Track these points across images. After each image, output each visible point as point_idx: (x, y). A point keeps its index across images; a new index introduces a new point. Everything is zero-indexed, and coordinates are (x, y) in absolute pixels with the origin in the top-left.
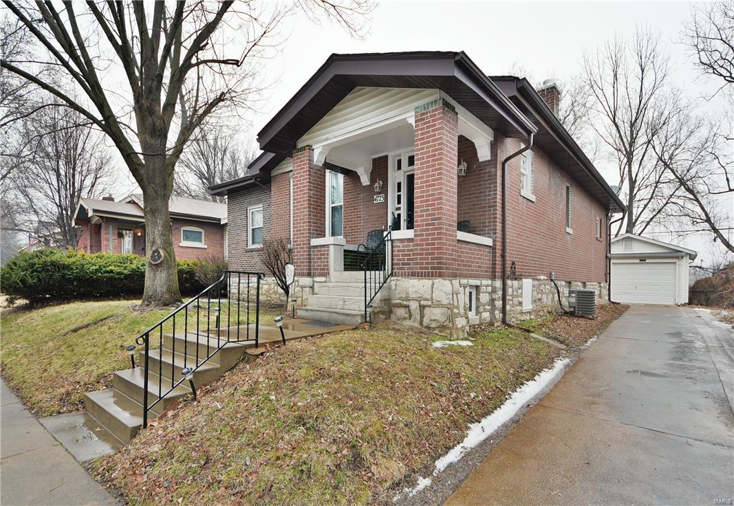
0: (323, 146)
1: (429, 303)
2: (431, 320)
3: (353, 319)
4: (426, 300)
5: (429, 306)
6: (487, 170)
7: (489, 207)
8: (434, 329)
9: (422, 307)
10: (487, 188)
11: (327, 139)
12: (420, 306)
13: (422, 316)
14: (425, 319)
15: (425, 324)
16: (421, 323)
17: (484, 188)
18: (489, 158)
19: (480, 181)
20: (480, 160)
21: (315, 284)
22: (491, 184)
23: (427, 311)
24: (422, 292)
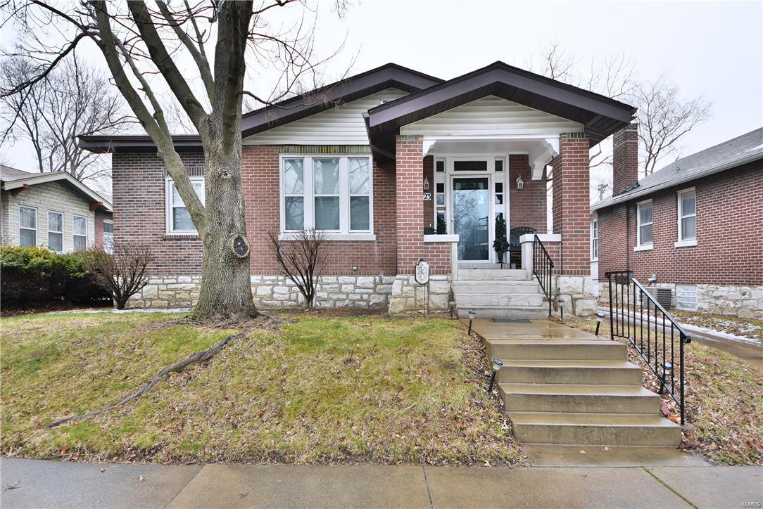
0: (437, 140)
1: (581, 296)
2: (583, 310)
3: (541, 313)
4: (578, 293)
5: (581, 299)
6: (538, 188)
7: (540, 217)
8: (587, 317)
9: (574, 300)
10: (539, 202)
11: (449, 135)
12: (572, 299)
13: (574, 306)
14: (577, 309)
15: (577, 314)
16: (574, 313)
17: (536, 202)
18: (540, 179)
19: (532, 196)
20: (533, 179)
21: (430, 282)
22: (542, 199)
23: (578, 303)
24: (575, 287)
